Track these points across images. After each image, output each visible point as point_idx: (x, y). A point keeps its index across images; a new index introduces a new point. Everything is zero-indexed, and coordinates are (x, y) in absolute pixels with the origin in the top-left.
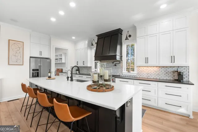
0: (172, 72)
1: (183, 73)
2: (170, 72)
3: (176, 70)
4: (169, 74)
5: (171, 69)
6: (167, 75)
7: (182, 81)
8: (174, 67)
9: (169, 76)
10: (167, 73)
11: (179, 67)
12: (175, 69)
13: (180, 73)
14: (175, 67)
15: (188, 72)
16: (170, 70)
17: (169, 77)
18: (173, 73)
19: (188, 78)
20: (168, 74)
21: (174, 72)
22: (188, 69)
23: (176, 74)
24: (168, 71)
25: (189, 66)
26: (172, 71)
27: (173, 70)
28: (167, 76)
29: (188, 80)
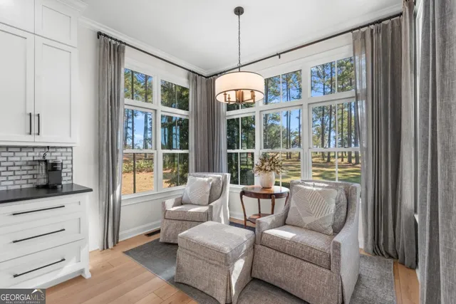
0: (27, 165)
1: (62, 163)
2: (21, 166)
3: (41, 158)
4: (17, 173)
5: (25, 154)
6: (7, 176)
7: (60, 186)
8: (34, 148)
9: (18, 178)
10: (9, 168)
11: (48, 147)
12: (37, 155)
13: (56, 164)
14: (36, 150)
15: (70, 162)
16: (18, 159)
17: (17, 182)
18: (31, 168)
19: (70, 178)
20: (11, 173)
21: (34, 164)
22: (70, 154)
23: (41, 170)
24: (12, 164)
25: (71, 148)
26: (27, 162)
27: (31, 159)
28: (7, 180)
29: (70, 182)
